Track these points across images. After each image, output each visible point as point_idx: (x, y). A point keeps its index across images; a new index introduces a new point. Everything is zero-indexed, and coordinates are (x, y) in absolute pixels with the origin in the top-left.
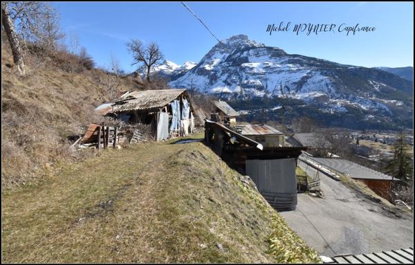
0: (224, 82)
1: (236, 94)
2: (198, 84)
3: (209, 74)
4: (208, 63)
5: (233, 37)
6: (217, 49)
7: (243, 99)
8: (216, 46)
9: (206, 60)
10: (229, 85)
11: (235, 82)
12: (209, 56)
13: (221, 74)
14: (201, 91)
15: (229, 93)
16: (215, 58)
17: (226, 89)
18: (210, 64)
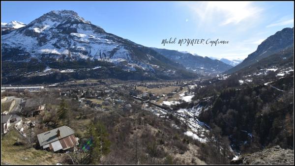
0: (53, 45)
1: (64, 56)
2: (25, 43)
3: (37, 36)
4: (38, 27)
5: (65, 11)
6: (48, 16)
7: (71, 60)
8: (48, 14)
9: (36, 24)
10: (58, 48)
11: (64, 46)
12: (40, 21)
13: (51, 38)
14: (28, 50)
15: (57, 55)
16: (46, 24)
17: (54, 51)
18: (40, 28)
